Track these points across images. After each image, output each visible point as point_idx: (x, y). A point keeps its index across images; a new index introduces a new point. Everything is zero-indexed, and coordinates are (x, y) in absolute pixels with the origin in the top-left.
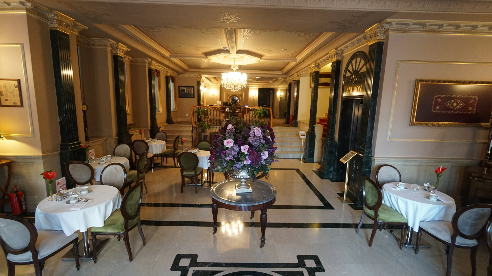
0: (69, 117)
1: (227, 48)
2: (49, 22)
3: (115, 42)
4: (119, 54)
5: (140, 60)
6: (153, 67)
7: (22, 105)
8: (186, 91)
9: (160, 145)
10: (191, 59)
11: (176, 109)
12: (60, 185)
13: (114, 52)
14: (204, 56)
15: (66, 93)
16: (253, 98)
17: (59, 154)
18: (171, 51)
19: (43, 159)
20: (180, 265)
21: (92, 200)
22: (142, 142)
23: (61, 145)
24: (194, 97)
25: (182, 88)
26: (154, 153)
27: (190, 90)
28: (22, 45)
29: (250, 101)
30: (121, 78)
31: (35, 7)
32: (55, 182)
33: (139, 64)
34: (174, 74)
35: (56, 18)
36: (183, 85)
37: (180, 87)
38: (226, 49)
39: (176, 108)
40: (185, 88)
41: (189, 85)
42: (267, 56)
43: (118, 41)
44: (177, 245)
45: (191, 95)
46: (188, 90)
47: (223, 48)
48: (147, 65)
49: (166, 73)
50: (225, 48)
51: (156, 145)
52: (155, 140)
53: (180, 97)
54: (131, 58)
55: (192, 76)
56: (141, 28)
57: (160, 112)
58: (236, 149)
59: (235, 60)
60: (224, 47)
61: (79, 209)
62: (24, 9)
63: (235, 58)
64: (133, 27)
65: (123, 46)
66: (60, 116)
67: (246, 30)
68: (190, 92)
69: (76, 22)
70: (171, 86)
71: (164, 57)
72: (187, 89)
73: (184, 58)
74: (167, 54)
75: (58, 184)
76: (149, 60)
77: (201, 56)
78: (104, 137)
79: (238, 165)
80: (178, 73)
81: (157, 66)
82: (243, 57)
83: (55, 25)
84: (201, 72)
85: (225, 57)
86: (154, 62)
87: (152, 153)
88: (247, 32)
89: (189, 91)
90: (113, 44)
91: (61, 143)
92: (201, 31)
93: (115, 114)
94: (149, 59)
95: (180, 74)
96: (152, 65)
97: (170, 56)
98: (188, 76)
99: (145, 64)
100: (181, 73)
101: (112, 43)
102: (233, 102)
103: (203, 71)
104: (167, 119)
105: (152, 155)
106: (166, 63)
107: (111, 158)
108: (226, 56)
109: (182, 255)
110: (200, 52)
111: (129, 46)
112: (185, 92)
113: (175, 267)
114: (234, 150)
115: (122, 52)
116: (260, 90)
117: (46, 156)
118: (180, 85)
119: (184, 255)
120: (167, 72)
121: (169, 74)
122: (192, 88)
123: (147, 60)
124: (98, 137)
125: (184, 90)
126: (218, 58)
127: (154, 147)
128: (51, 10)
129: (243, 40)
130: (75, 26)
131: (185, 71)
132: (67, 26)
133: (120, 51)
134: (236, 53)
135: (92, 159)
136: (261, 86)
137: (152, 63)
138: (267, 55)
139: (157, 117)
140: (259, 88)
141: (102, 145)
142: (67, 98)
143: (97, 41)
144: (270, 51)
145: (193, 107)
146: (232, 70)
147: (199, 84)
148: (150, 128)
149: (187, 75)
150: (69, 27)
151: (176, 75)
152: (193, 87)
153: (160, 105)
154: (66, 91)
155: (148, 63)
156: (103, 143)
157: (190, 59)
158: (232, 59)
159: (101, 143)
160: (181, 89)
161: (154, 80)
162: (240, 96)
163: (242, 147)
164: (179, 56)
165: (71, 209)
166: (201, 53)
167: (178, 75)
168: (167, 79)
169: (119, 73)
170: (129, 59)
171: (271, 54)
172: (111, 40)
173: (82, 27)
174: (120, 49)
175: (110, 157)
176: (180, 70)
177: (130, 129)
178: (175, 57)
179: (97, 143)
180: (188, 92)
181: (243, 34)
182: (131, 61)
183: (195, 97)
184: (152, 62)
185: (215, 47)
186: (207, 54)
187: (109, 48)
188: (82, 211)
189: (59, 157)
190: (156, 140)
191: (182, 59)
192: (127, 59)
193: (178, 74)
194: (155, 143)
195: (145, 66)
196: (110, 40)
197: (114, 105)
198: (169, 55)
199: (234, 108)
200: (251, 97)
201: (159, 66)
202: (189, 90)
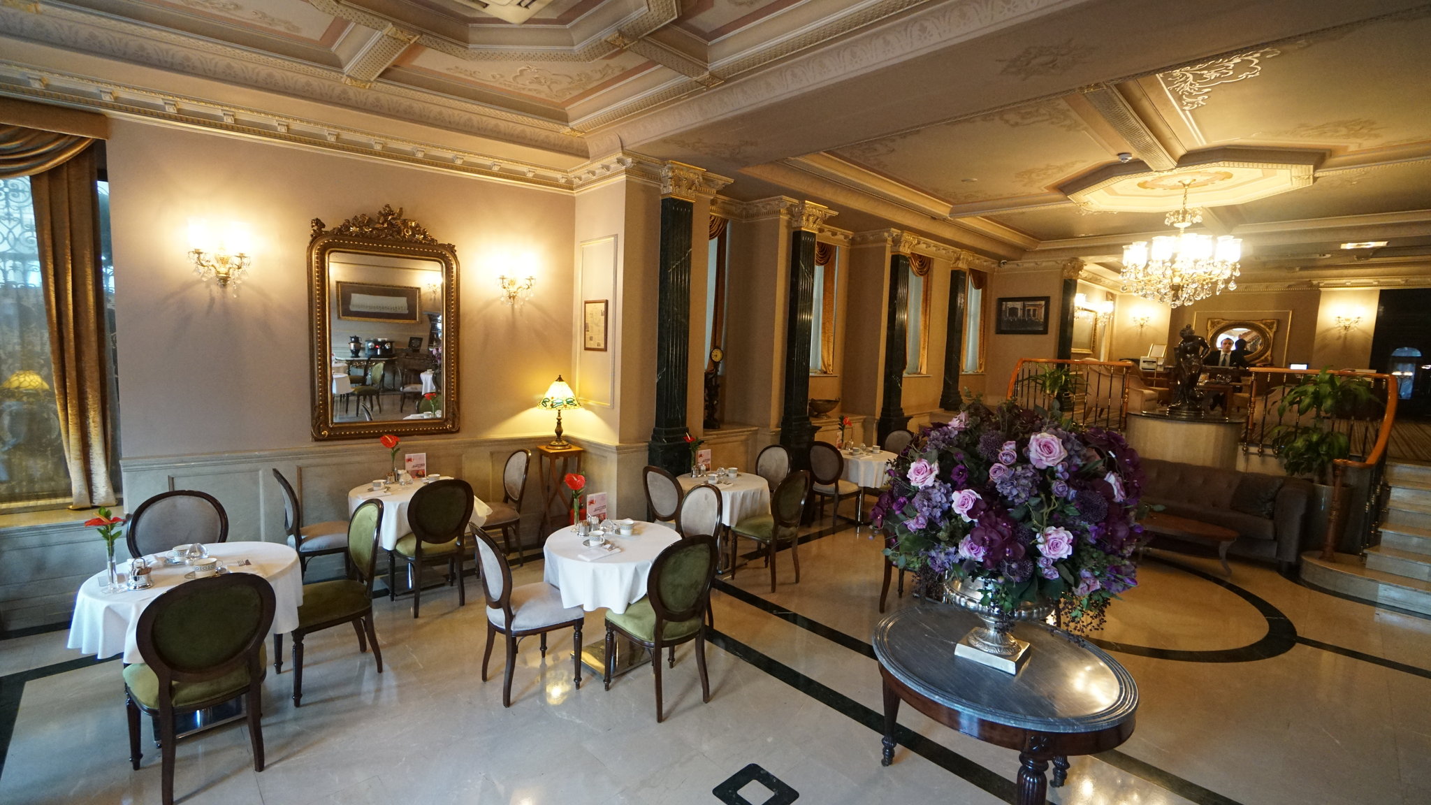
0: (672, 373)
1: (1135, 155)
2: (662, 185)
3: (796, 201)
4: (807, 228)
5: (873, 235)
6: (905, 250)
7: (605, 349)
8: (1020, 313)
9: (879, 464)
10: (1024, 210)
11: (981, 368)
12: (594, 506)
13: (795, 224)
14: (1059, 196)
15: (673, 324)
16: (1343, 332)
17: (647, 448)
18: (951, 200)
19: (619, 454)
20: (741, 792)
21: (622, 550)
22: (832, 452)
23: (654, 430)
24: (1045, 332)
25: (1010, 304)
26: (862, 485)
27: (1034, 310)
28: (616, 236)
29: (1324, 347)
30: (802, 285)
31: (639, 163)
32: (585, 499)
33: (870, 246)
34: (981, 263)
35: (670, 174)
36: (1008, 296)
37: (1001, 301)
38: (1130, 158)
39: (981, 365)
40: (1019, 305)
41: (1028, 296)
42: (1353, 147)
43: (802, 197)
44: (770, 740)
45: (1038, 324)
46: (1029, 310)
47: (1117, 159)
48: (889, 246)
49: (953, 261)
50: (1123, 156)
51: (868, 463)
52: (876, 448)
53: (1000, 331)
54: (850, 234)
55: (1044, 264)
56: (847, 155)
57: (920, 373)
58: (939, 499)
59: (1189, 190)
60: (1119, 155)
61: (589, 560)
62: (621, 172)
63: (1187, 183)
64: (826, 154)
65: (815, 208)
66: (659, 369)
67: (1177, 72)
68: (1034, 315)
69: (710, 174)
70: (973, 299)
71: (934, 218)
72: (1024, 306)
73: (1001, 212)
74: (942, 209)
75: (592, 502)
76: (895, 231)
77: (1049, 197)
78: (753, 426)
79: (942, 555)
80: (998, 259)
81: (923, 246)
82: (1230, 176)
83: (669, 190)
84: (1077, 248)
85: (1142, 185)
86: (907, 236)
87: (857, 484)
88: (1185, 82)
89: (1031, 313)
90: (791, 205)
91: (656, 425)
92: (1007, 122)
93: (781, 374)
94: (893, 229)
95: (1004, 263)
96: (902, 244)
97: (952, 213)
98: (1032, 264)
99: (881, 244)
100: (1009, 259)
101: (789, 204)
102: (1185, 348)
103: (1082, 245)
104: (942, 396)
105: (854, 488)
106: (948, 233)
107: (738, 475)
108: (1146, 182)
109: (762, 772)
110: (1041, 185)
111: (831, 205)
112: (1017, 315)
113: (728, 791)
114: (929, 500)
115: (814, 223)
116: (1387, 298)
117: (625, 448)
118: (1002, 297)
119: (768, 774)
120: (958, 259)
121: (962, 266)
122: (1043, 303)
123: (888, 231)
124: (743, 424)
125: (1013, 311)
126: (1114, 193)
127: (862, 468)
128: (664, 160)
129: (1188, 113)
130: (707, 181)
131: (1021, 251)
132: (691, 185)
133: (808, 220)
134: (1176, 167)
135: (700, 470)
136: (1399, 280)
137: (903, 239)
138: (1354, 145)
139: (903, 388)
140: (1382, 291)
141: (745, 442)
142: (673, 333)
143: (760, 205)
144: (1357, 127)
145: (1024, 362)
146: (1172, 230)
147: (1069, 287)
148: (878, 415)
149: (1028, 263)
150: (694, 188)
151: (993, 266)
152: (1047, 299)
153: (923, 355)
154: (673, 320)
155: (893, 241)
156: (747, 440)
157: (1020, 211)
158: (1174, 188)
159: (743, 438)
160: (1004, 307)
161: (906, 284)
162: (1270, 326)
163: (956, 496)
164: (983, 209)
165: (580, 556)
166: (1047, 188)
167: (999, 266)
168: (957, 281)
169: (800, 275)
170: (846, 237)
171: (1376, 136)
172: (788, 198)
173: (722, 180)
174: (810, 215)
175: (734, 472)
176: (1001, 251)
177: (825, 412)
178: (970, 212)
179: (735, 439)
180: (1029, 315)
181: (1173, 92)
182: (853, 241)
183: (1049, 330)
184: (901, 236)
185: (1084, 161)
186: (1069, 187)
187: (784, 218)
188: (591, 566)
189: (647, 454)
190: (879, 451)
191: (995, 216)
192: (842, 237)
193: (999, 263)
194: (871, 456)
195: (884, 248)
196: (784, 197)
197: (783, 352)
198: (948, 210)
199: (1190, 369)
200: (1328, 330)
201: (928, 246)
202: (1032, 308)
